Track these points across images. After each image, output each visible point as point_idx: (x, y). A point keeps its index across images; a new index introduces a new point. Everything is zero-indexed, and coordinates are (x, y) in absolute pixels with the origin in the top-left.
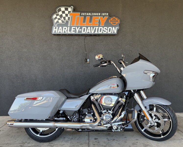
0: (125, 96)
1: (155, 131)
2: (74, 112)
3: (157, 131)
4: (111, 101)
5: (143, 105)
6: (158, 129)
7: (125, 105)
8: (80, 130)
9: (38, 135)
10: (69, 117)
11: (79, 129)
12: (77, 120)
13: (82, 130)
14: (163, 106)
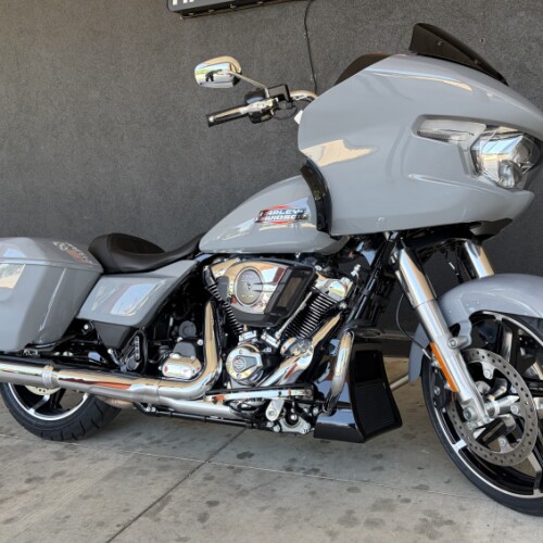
0: (357, 268)
1: (499, 458)
2: (124, 329)
3: (509, 459)
4: (259, 288)
5: (444, 314)
6: (512, 449)
7: (345, 313)
8: (148, 410)
9: (31, 412)
10: (110, 351)
11: (146, 405)
12: (138, 364)
13: (158, 409)
14: (534, 325)
